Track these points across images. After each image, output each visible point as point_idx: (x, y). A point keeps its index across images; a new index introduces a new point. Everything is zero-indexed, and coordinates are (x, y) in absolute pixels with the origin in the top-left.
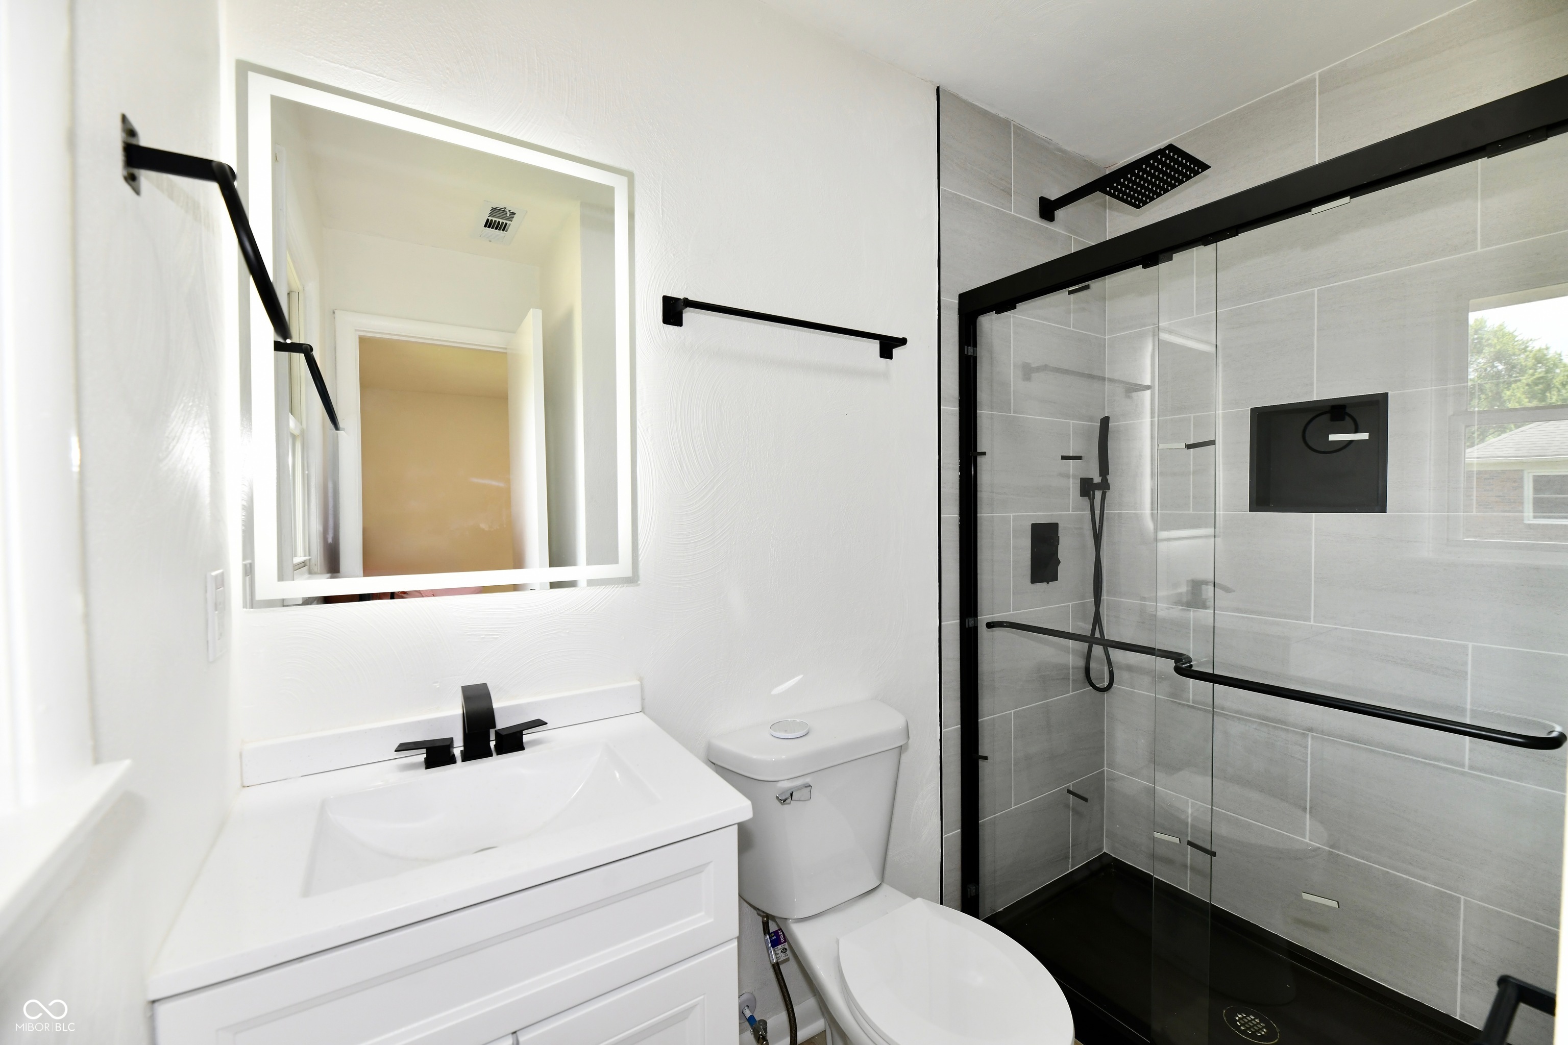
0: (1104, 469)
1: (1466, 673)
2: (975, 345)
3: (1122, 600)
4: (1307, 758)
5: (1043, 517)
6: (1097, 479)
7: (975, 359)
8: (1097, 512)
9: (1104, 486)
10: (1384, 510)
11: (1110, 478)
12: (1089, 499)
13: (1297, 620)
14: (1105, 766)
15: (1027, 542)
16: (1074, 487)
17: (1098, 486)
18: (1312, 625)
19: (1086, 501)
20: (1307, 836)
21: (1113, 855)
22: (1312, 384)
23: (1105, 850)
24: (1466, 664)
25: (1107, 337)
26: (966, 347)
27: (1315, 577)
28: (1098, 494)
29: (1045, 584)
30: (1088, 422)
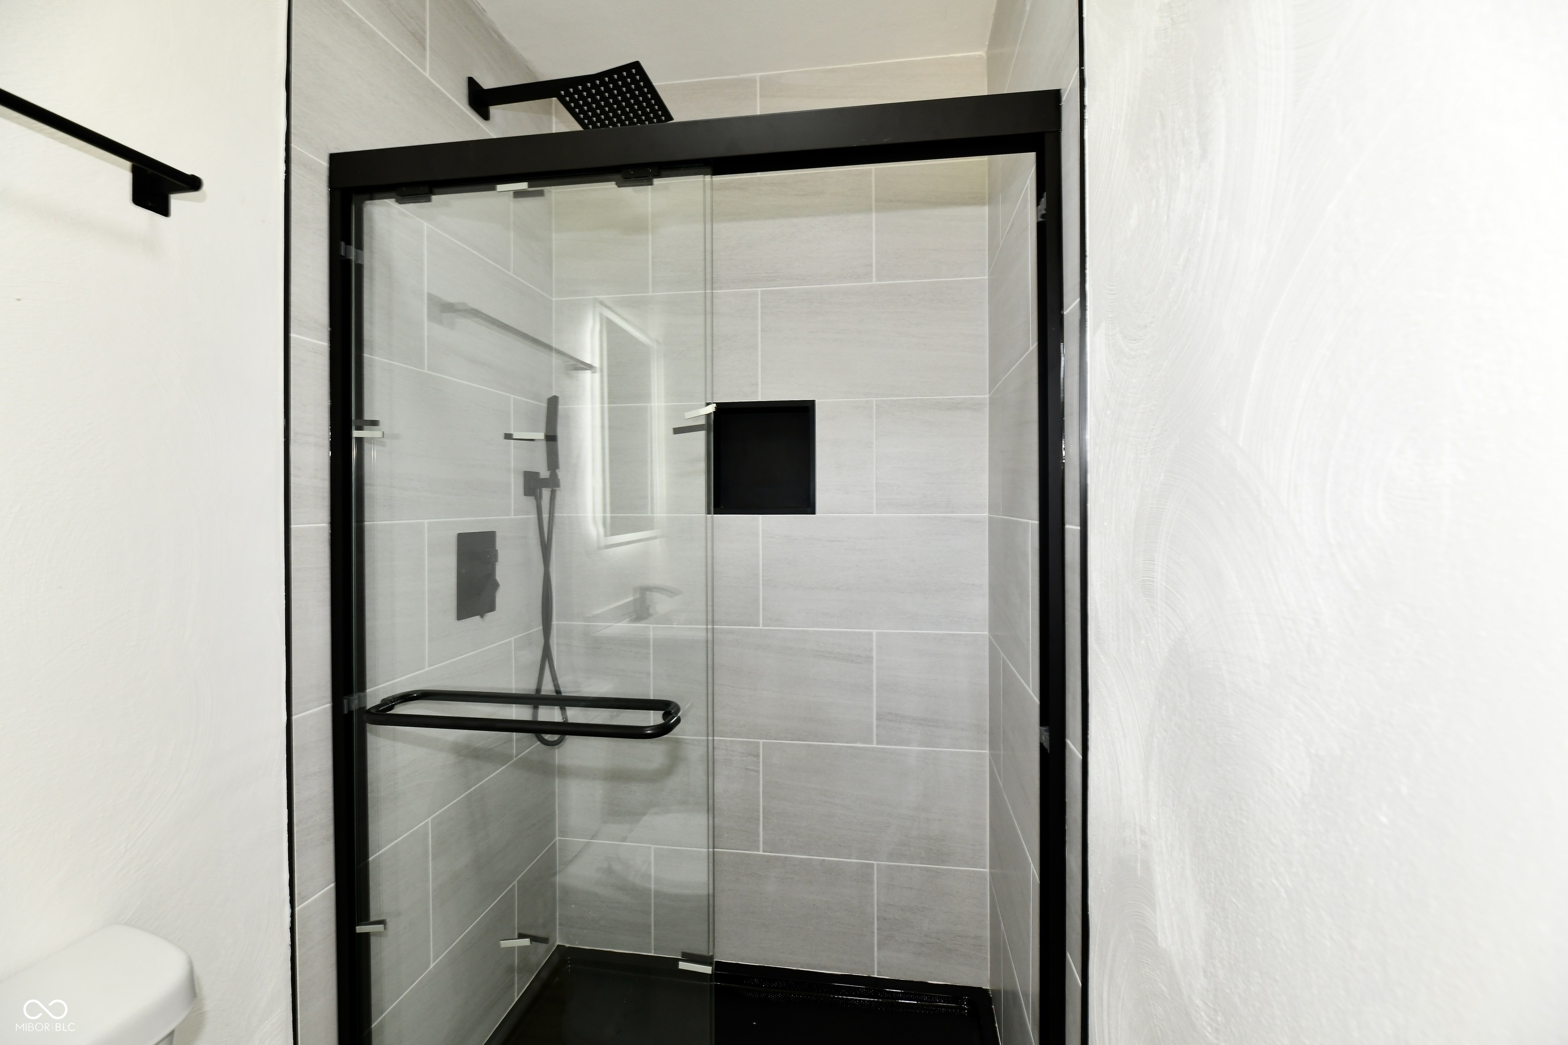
0: (553, 461)
1: (872, 657)
2: (360, 246)
3: (575, 623)
4: (759, 767)
5: (474, 524)
6: (545, 474)
7: (360, 268)
8: (545, 516)
9: (553, 483)
10: (813, 512)
11: (561, 474)
12: (536, 499)
13: (749, 626)
14: (557, 834)
15: (451, 561)
16: (516, 484)
17: (545, 483)
18: (761, 629)
19: (531, 502)
20: (761, 849)
21: (567, 945)
22: (757, 385)
23: (558, 943)
24: (871, 650)
25: (554, 299)
26: (343, 243)
27: (763, 580)
28: (546, 493)
29: (478, 617)
30: (533, 400)
